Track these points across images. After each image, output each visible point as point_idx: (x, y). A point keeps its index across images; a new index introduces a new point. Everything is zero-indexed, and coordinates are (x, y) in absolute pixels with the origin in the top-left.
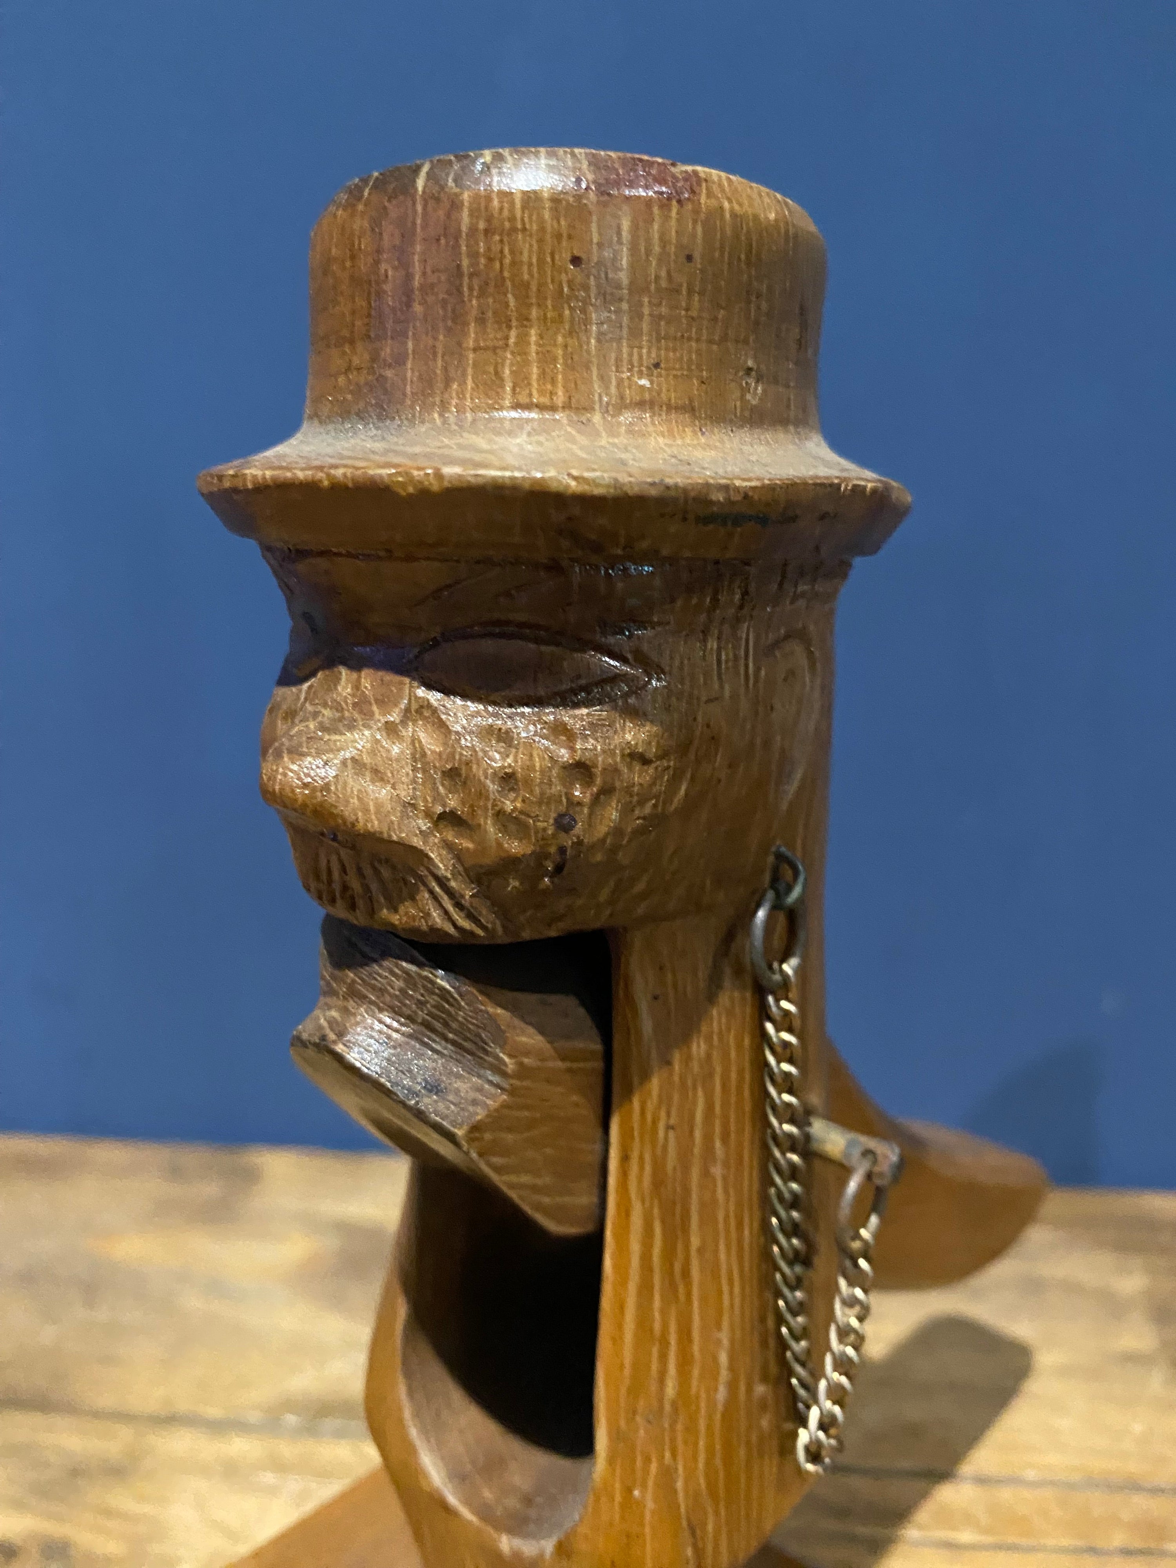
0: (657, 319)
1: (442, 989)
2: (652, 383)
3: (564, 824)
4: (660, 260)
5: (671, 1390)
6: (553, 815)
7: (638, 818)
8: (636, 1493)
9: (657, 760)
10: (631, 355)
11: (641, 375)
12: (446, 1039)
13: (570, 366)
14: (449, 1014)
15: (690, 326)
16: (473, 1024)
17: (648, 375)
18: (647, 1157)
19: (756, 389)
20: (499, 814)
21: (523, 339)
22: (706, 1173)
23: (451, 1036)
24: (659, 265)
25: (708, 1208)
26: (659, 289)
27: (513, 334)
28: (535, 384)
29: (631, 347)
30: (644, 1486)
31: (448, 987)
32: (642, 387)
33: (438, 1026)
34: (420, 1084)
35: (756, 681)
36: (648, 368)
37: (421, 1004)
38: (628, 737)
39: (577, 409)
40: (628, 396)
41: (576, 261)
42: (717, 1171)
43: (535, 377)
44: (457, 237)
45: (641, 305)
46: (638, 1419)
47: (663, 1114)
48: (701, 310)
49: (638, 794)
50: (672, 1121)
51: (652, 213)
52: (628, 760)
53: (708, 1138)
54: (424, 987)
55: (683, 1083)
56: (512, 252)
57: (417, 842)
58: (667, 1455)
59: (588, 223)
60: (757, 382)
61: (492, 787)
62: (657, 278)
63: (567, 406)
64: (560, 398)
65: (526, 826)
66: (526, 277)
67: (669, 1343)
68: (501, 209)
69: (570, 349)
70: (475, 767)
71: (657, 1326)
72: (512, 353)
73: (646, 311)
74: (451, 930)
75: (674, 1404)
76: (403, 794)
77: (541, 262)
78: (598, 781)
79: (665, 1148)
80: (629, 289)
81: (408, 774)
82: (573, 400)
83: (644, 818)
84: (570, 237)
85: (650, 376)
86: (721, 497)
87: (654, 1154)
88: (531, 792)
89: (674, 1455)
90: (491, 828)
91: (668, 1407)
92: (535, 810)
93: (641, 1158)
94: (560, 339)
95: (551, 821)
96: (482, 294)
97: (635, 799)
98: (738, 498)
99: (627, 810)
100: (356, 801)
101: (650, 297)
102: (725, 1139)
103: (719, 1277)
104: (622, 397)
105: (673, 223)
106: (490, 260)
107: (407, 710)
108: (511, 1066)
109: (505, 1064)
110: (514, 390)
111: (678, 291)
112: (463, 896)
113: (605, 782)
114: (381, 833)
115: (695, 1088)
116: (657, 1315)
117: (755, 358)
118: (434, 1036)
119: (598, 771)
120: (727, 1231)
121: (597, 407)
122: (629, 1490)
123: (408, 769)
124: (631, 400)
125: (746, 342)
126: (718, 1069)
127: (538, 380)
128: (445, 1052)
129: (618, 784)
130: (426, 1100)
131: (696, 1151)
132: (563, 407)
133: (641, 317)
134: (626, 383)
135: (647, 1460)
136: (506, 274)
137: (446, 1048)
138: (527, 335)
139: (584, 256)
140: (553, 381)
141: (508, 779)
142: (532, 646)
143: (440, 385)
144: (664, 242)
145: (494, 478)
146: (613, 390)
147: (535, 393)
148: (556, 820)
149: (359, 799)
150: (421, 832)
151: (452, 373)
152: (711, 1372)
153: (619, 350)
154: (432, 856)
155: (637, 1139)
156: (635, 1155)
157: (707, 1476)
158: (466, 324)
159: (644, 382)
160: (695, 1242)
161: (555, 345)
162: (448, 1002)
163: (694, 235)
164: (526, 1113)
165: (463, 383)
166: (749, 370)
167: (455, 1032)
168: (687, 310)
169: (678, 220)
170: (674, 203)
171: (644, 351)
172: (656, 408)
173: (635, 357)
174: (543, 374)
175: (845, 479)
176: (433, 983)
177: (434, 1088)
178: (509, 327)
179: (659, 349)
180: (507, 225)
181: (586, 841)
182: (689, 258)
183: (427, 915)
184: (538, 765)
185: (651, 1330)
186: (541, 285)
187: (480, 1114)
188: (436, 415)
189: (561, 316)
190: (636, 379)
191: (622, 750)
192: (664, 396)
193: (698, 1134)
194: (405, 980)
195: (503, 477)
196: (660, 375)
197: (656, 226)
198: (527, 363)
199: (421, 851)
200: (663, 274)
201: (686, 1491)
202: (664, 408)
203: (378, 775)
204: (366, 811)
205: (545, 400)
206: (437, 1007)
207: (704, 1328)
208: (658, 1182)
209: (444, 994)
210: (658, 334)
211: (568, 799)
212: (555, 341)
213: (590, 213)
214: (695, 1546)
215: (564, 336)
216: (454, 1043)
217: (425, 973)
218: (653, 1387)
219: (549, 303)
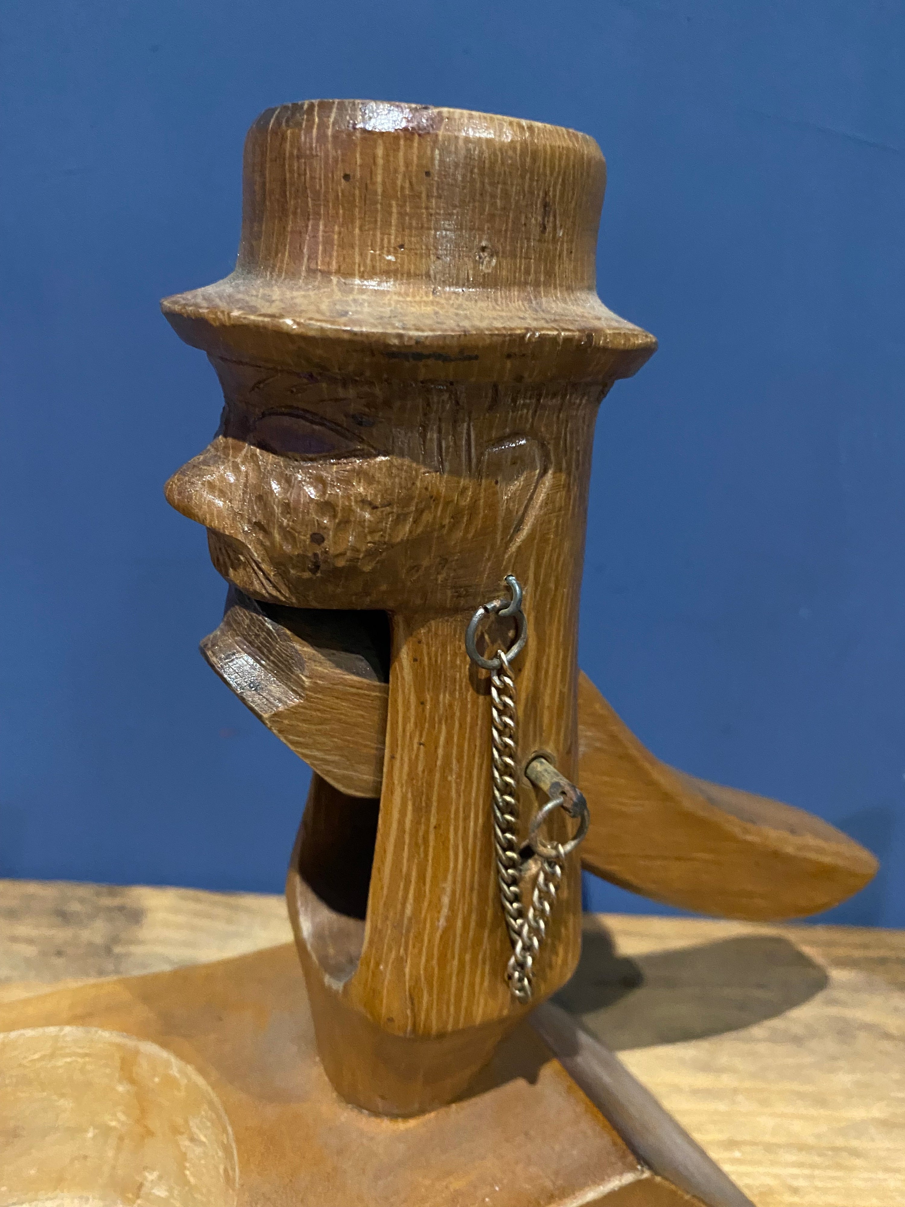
0: (402, 215)
1: (268, 629)
2: (396, 258)
3: (318, 538)
4: (404, 176)
5: (408, 911)
6: (310, 533)
7: (370, 542)
8: (381, 967)
9: (382, 507)
10: (382, 240)
11: (389, 253)
12: (268, 659)
13: (342, 246)
14: (271, 644)
15: (429, 221)
16: (284, 653)
17: (394, 253)
18: (406, 759)
19: (490, 262)
20: (281, 526)
21: (316, 228)
22: (444, 778)
23: (272, 658)
24: (404, 180)
25: (444, 802)
26: (403, 196)
27: (310, 223)
28: (320, 256)
29: (382, 234)
30: (386, 966)
31: (271, 628)
32: (389, 261)
33: (265, 651)
34: (246, 682)
35: (479, 461)
36: (395, 248)
37: (257, 636)
38: (361, 490)
39: (344, 274)
40: (378, 268)
41: (346, 177)
42: (452, 778)
43: (320, 252)
44: (284, 159)
45: (390, 206)
46: (388, 923)
47: (417, 734)
48: (438, 207)
49: (368, 527)
50: (423, 740)
51: (399, 144)
52: (361, 504)
53: (447, 757)
54: (259, 625)
55: (432, 719)
56: (311, 170)
57: (241, 537)
58: (402, 950)
59: (354, 151)
60: (492, 256)
61: (277, 510)
62: (402, 188)
63: (338, 272)
64: (334, 266)
65: (294, 538)
66: (318, 187)
67: (411, 881)
68: (305, 142)
69: (342, 235)
70: (269, 496)
71: (405, 869)
72: (309, 236)
73: (394, 210)
74: (267, 595)
75: (410, 919)
76: (235, 506)
77: (326, 176)
78: (339, 515)
79: (417, 756)
80: (382, 195)
81: (240, 495)
82: (342, 268)
83: (374, 543)
84: (343, 161)
85: (395, 254)
86: (396, 342)
87: (410, 759)
88: (297, 517)
89: (406, 950)
90: (277, 537)
91: (406, 921)
92: (298, 528)
93: (402, 759)
94: (336, 228)
95: (308, 536)
96: (296, 198)
97: (366, 530)
98: (412, 343)
99: (361, 537)
100: (206, 507)
101: (397, 201)
102: (460, 760)
103: (448, 849)
104: (374, 267)
105: (415, 150)
106: (299, 175)
107: (246, 456)
108: (307, 683)
109: (303, 681)
110: (308, 260)
111: (420, 197)
112: (269, 575)
113: (343, 516)
114: (219, 529)
115: (440, 723)
116: (405, 861)
117: (489, 240)
118: (263, 657)
119: (339, 509)
120: (456, 819)
121: (357, 272)
122: (377, 964)
123: (241, 492)
124: (380, 270)
125: (481, 229)
126: (458, 714)
127: (322, 254)
128: (268, 667)
129: (353, 519)
130: (249, 693)
131: (439, 763)
132: (335, 273)
133: (390, 214)
134: (378, 258)
135: (390, 949)
136: (308, 185)
137: (269, 665)
138: (318, 226)
139: (352, 175)
140: (331, 256)
141: (287, 507)
142: (308, 424)
143: (273, 254)
144: (407, 164)
145: (254, 321)
146: (368, 262)
147: (319, 263)
148: (311, 536)
149: (209, 506)
150: (244, 531)
151: (280, 247)
152: (436, 906)
153: (374, 235)
154: (250, 547)
155: (399, 748)
156: (398, 756)
157: (426, 969)
158: (287, 216)
159: (390, 258)
160: (433, 821)
161: (333, 232)
162: (271, 638)
163: (432, 158)
164: (319, 714)
165: (284, 254)
166: (483, 249)
167: (274, 656)
168: (427, 208)
169: (418, 148)
170: (416, 136)
171: (393, 237)
172: (399, 276)
173: (386, 240)
174: (325, 251)
175: (528, 329)
176: (264, 625)
177: (256, 687)
178: (308, 219)
179: (403, 236)
180: (308, 152)
181: (331, 552)
182: (428, 174)
183: (252, 583)
184: (302, 500)
185: (401, 871)
186: (327, 192)
187: (281, 707)
188: (268, 273)
189: (337, 213)
190: (385, 256)
191: (356, 497)
192: (406, 267)
193: (440, 751)
194: (250, 620)
195: (258, 321)
196: (402, 253)
197: (401, 154)
198: (317, 244)
199: (243, 543)
200: (407, 185)
201: (411, 975)
202: (405, 275)
203: (222, 494)
204: (212, 514)
205: (325, 268)
206: (265, 639)
207: (434, 877)
208: (412, 776)
209: (269, 632)
210: (403, 224)
211: (318, 524)
212: (333, 229)
213: (355, 144)
214: (413, 1010)
215: (339, 226)
216: (273, 662)
217: (260, 618)
218: (399, 906)
219: (331, 205)
